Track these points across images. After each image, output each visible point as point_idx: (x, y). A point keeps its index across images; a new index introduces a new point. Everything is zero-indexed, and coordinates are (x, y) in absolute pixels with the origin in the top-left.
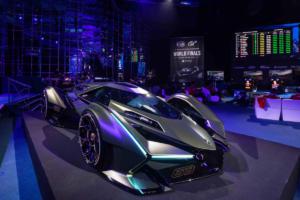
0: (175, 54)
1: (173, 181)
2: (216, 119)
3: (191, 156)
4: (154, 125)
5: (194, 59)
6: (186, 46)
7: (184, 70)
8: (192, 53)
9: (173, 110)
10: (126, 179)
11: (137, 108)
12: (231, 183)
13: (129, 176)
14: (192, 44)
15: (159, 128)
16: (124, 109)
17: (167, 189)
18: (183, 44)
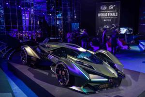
0: (99, 15)
1: (99, 89)
2: (120, 64)
3: (107, 80)
4: (91, 67)
5: (113, 19)
6: (107, 9)
7: (105, 27)
8: (111, 14)
9: (99, 59)
10: (81, 89)
11: (81, 59)
12: (122, 90)
13: (82, 88)
14: (111, 7)
15: (93, 68)
16: (75, 60)
17: (97, 92)
18: (105, 8)
